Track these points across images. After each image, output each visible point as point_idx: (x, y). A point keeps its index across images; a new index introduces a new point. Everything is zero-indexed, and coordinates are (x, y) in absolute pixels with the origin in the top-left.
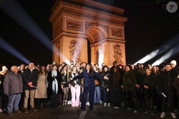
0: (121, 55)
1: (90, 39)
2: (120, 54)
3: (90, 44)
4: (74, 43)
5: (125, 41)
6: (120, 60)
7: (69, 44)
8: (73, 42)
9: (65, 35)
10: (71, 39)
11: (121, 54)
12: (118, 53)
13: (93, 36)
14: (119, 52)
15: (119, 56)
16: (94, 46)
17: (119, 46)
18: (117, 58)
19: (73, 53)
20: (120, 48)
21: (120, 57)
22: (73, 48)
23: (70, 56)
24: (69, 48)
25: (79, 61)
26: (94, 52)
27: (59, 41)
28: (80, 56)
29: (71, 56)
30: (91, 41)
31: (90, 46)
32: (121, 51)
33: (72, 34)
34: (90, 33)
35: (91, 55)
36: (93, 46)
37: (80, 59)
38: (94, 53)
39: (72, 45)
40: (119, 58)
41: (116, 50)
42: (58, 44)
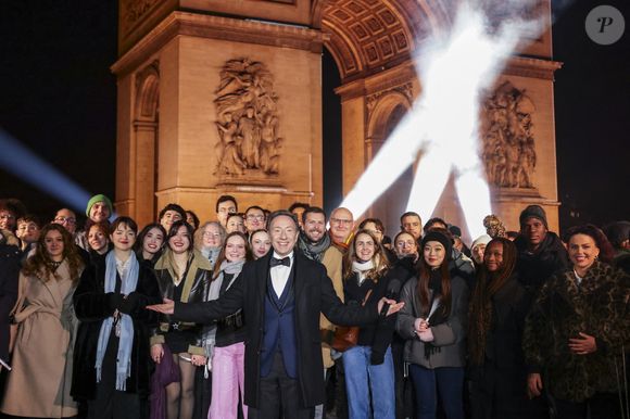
0: (527, 149)
1: (339, 50)
2: (521, 143)
3: (339, 84)
4: (242, 73)
5: (558, 65)
6: (519, 178)
7: (214, 80)
8: (238, 67)
9: (192, 25)
10: (225, 51)
11: (530, 142)
12: (509, 137)
13: (360, 31)
14: (517, 128)
15: (514, 153)
16: (363, 93)
17: (517, 94)
18: (501, 168)
19: (234, 135)
20: (525, 106)
21: (518, 162)
22: (234, 103)
23: (218, 152)
24: (212, 106)
25: (273, 179)
26: (361, 127)
27: (157, 61)
28: (281, 151)
29: (224, 153)
30: (345, 62)
31: (339, 90)
32: (528, 125)
33: (232, 21)
34: (339, 14)
35: (345, 147)
36: (354, 95)
37: (274, 173)
38: (362, 134)
39: (231, 87)
40: (515, 170)
41: (497, 116)
42: (149, 80)
